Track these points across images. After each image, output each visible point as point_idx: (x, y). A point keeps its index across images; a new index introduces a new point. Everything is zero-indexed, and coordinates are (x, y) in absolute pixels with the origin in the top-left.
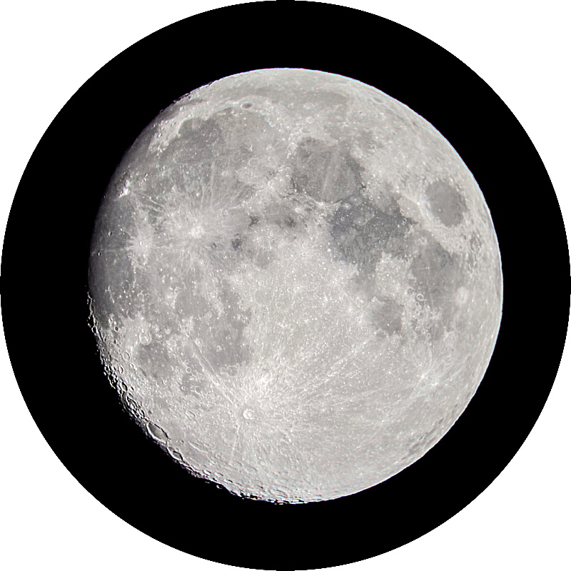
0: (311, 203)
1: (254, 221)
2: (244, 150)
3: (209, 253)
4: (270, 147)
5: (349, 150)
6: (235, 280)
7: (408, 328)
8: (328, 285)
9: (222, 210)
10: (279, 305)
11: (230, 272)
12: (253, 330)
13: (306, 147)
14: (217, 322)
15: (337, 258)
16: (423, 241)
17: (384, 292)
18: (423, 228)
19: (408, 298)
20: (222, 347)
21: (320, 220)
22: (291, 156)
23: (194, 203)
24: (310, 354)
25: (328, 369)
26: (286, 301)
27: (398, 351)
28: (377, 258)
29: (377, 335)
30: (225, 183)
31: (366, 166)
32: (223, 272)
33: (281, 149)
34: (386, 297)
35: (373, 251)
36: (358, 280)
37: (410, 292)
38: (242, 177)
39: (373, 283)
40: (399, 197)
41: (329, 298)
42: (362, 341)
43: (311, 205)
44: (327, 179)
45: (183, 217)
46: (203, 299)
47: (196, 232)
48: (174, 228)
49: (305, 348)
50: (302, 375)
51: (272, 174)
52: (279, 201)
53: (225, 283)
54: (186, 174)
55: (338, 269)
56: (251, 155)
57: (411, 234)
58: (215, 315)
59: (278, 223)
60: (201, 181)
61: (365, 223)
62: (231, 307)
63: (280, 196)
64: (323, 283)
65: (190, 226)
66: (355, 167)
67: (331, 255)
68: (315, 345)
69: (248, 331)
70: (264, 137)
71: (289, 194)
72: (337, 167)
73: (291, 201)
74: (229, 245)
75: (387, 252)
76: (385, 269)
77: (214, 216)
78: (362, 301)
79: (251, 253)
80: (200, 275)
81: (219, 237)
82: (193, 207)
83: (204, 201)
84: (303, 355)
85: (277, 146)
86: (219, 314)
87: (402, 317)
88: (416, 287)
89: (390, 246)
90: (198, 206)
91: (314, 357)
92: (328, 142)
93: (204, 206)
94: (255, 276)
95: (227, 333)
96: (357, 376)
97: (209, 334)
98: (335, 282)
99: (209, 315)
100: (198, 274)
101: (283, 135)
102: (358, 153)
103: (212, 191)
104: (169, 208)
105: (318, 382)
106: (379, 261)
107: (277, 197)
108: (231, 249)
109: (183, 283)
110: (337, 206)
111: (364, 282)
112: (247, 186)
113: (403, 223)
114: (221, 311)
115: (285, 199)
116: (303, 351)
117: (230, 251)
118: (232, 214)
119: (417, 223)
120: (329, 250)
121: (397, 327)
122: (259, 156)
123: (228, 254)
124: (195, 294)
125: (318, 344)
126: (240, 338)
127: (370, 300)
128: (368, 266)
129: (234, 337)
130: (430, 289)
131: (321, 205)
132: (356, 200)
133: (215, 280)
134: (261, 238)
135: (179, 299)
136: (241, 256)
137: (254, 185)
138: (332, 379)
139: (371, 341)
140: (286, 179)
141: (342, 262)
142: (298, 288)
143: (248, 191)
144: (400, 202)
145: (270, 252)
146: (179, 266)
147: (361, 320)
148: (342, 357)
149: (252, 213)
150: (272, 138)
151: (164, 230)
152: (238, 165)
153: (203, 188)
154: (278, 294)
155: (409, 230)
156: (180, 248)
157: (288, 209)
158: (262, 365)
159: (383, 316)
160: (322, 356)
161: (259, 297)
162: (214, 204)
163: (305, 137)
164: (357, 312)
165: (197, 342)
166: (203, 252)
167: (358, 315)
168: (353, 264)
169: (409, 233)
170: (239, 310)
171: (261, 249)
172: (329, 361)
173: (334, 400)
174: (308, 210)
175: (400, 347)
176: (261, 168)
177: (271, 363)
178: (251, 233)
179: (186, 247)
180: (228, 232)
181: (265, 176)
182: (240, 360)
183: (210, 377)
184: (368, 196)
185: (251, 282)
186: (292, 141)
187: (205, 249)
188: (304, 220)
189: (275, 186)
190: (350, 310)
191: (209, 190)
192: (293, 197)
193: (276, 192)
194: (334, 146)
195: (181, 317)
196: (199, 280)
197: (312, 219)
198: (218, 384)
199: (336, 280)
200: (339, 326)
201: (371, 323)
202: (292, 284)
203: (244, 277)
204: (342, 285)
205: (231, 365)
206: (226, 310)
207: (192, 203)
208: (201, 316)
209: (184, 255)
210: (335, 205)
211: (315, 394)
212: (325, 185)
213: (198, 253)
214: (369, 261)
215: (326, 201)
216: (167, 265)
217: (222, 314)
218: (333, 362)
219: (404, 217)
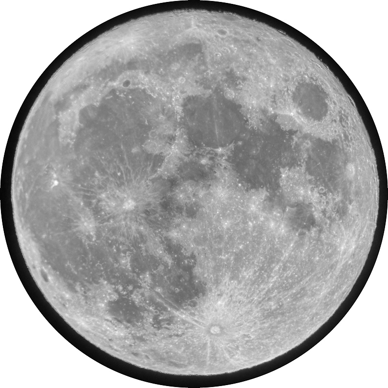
0: (212, 152)
1: (173, 183)
2: (141, 125)
3: (146, 219)
4: (161, 117)
5: (223, 94)
6: (174, 234)
7: (321, 218)
8: (249, 212)
9: (143, 181)
10: (215, 242)
11: (168, 229)
12: (201, 268)
13: (189, 106)
14: (170, 271)
15: (247, 188)
16: (308, 144)
17: (293, 200)
18: (304, 133)
19: (313, 195)
20: (180, 289)
21: (223, 162)
22: (181, 118)
25: (269, 276)
26: (220, 237)
27: (319, 240)
28: (278, 175)
29: (300, 235)
30: (138, 158)
31: (240, 102)
32: (162, 231)
33: (170, 115)
34: (295, 203)
35: (274, 171)
36: (270, 199)
37: (312, 190)
38: (148, 149)
39: (281, 197)
40: (275, 116)
41: (252, 222)
42: (289, 245)
43: (212, 154)
44: (216, 127)
45: (113, 196)
46: (152, 257)
47: (129, 205)
48: (109, 206)
49: (247, 268)
50: (250, 289)
51: (171, 139)
52: (186, 159)
53: (167, 239)
54: (102, 159)
55: (251, 197)
56: (149, 128)
57: (296, 142)
58: (166, 265)
59: (192, 178)
60: (117, 162)
61: (258, 152)
62: (178, 256)
63: (186, 155)
64: (244, 212)
65: (122, 201)
66: (234, 108)
67: (242, 188)
68: (253, 263)
69: (197, 270)
70: (152, 109)
71: (191, 151)
72: (220, 113)
73: (196, 156)
74: (159, 209)
75: (284, 167)
76: (287, 181)
77: (139, 188)
78: (279, 215)
79: (179, 209)
80: (144, 238)
81: (149, 204)
82: (119, 185)
83: (127, 178)
84: (247, 274)
85: (167, 113)
86: (170, 264)
87: (313, 212)
88: (316, 184)
89: (284, 161)
90: (123, 184)
91: (255, 272)
92: (204, 95)
93: (128, 183)
94: (189, 226)
96: (293, 272)
97: (166, 282)
98: (253, 208)
99: (161, 268)
100: (142, 238)
101: (167, 102)
102: (231, 94)
103: (129, 168)
104: (99, 191)
105: (264, 289)
106: (281, 177)
107: (183, 156)
108: (162, 211)
109: (132, 248)
110: (232, 146)
111: (276, 199)
112: (156, 156)
113: (287, 137)
114: (170, 262)
115: (191, 156)
116: (245, 271)
117: (162, 213)
118: (153, 183)
119: (297, 131)
120: (240, 185)
121: (312, 222)
122: (156, 127)
123: (161, 216)
124: (144, 254)
125: (256, 261)
126: (192, 277)
127: (284, 211)
128: (273, 184)
129: (187, 278)
130: (326, 180)
131: (220, 150)
132: (244, 135)
133: (157, 240)
134: (183, 195)
135: (132, 261)
136: (172, 214)
137: (162, 153)
138: (275, 282)
139: (296, 242)
140: (185, 139)
141: (253, 191)
142: (226, 224)
143: (158, 160)
144: (278, 120)
145: (195, 203)
146: (123, 235)
147: (283, 230)
148: (278, 263)
149: (168, 177)
150: (160, 108)
151: (102, 210)
152: (142, 140)
153: (121, 167)
154: (211, 234)
155: (293, 140)
156: (120, 221)
157: (196, 163)
158: (215, 292)
159: (298, 218)
160: (261, 269)
161: (198, 241)
162: (135, 178)
163: (185, 97)
165: (159, 290)
166: (140, 219)
167: (279, 226)
168: (262, 188)
169: (294, 143)
170: (184, 256)
171: (186, 204)
172: (268, 270)
173: (281, 297)
174: (211, 159)
175: (319, 235)
176: (161, 137)
177: (223, 288)
178: (173, 193)
179: (125, 219)
180: (155, 198)
181: (167, 142)
182: (197, 294)
183: (177, 313)
184: (252, 127)
185: (187, 232)
186: (176, 105)
187: (141, 216)
188: (211, 168)
189: (179, 149)
190: (272, 225)
191: (127, 168)
192: (196, 152)
193: (181, 152)
194: (211, 96)
195: (138, 275)
196: (145, 242)
197: (217, 165)
198: (184, 316)
199: (253, 206)
200: (268, 241)
201: (291, 228)
202: (220, 222)
203: (180, 230)
204: (259, 209)
205: (191, 299)
206: (174, 259)
207: (117, 183)
208: (154, 270)
209: (126, 226)
210: (230, 146)
211: (264, 298)
212: (217, 133)
213: (137, 221)
214: (273, 180)
215: (222, 146)
216: (114, 237)
217: (172, 263)
218: (271, 270)
219: (286, 131)
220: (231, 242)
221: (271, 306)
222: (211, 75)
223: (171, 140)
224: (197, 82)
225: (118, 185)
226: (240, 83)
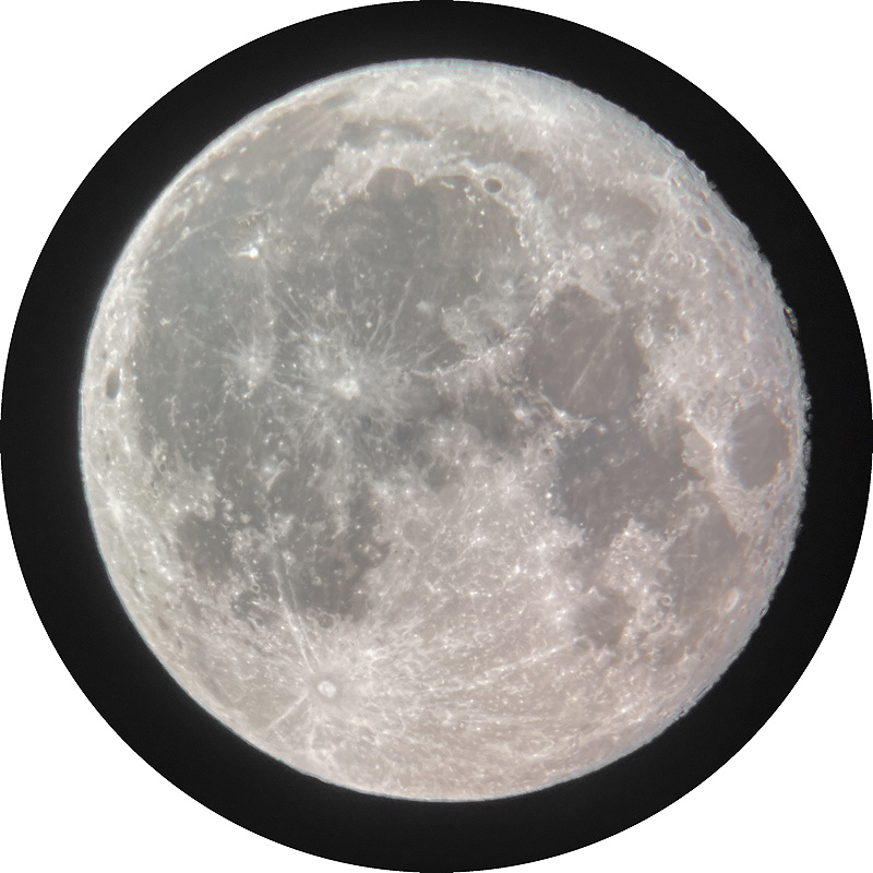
0: (546, 408)
1: (444, 408)
2: (466, 275)
3: (356, 431)
4: (509, 286)
5: (635, 328)
6: (383, 491)
7: (630, 642)
8: (528, 550)
9: (398, 369)
10: (439, 555)
11: (379, 474)
12: (383, 577)
13: (567, 305)
14: (330, 543)
15: (556, 510)
16: (702, 511)
17: (612, 582)
18: (709, 489)
19: (647, 599)
20: (323, 582)
21: (550, 443)
22: (538, 314)
23: (358, 337)
24: (460, 643)
25: (479, 672)
26: (452, 554)
27: (601, 673)
28: (620, 525)
29: (579, 643)
30: (419, 324)
31: (651, 364)
32: (367, 470)
33: (525, 294)
34: (611, 590)
35: (618, 515)
36: (577, 553)
37: (653, 589)
38: (449, 322)
39: (598, 564)
40: (688, 428)
41: (522, 569)
42: (549, 647)
43: (544, 412)
44: (584, 373)
45: (332, 352)
46: (320, 499)
47: (349, 387)
48: (312, 364)
49: (455, 632)
50: (435, 668)
52: (495, 388)
53: (365, 488)
54: (359, 278)
55: (551, 528)
56: (475, 288)
57: (686, 496)
58: (331, 529)
60: (381, 303)
61: (618, 465)
62: (362, 529)
63: (499, 380)
64: (521, 543)
65: (341, 372)
66: (634, 364)
67: (548, 504)
68: (472, 633)
69: (374, 576)
70: (504, 262)
72: (607, 356)
73: (514, 396)
74: (390, 433)
75: (638, 520)
76: (625, 547)
77: (383, 373)
78: (572, 589)
79: (422, 459)
80: (330, 460)
81: (380, 412)
82: (356, 343)
83: (376, 341)
84: (449, 642)
85: (522, 288)
86: (339, 532)
87: (629, 625)
88: (665, 584)
89: (646, 510)
90: (363, 345)
91: (462, 649)
92: (605, 304)
93: (372, 350)
94: (417, 497)
95: (339, 564)
96: (521, 693)
97: (310, 554)
98: (541, 547)
99: (320, 526)
100: (327, 457)
101: (536, 269)
102: (647, 339)
103: (393, 328)
104: (314, 325)
105: (456, 685)
106: (622, 532)
107: (494, 380)
108: (392, 440)
109: (297, 459)
110: (585, 423)
111: (584, 562)
112: (452, 343)
113: (680, 476)
114: (342, 528)
115: (506, 388)
116: (450, 635)
117: (389, 443)
118: (413, 383)
119: (702, 478)
120: (549, 496)
121: (611, 638)
122: (487, 295)
123: (384, 446)
124: (310, 484)
125: (478, 633)
126: (357, 580)
127: (585, 589)
128: (601, 533)
129: (349, 574)
130: (685, 590)
131: (561, 415)
132: (618, 421)
133: (349, 478)
134: (446, 440)
135: (282, 480)
136: (404, 457)
137: (464, 346)
138: (480, 688)
139: (564, 651)
140: (518, 353)
141: (563, 521)
142: (478, 540)
143: (450, 352)
144: (687, 439)
145: (455, 469)
146: (300, 429)
147: (560, 617)
148: (510, 662)
149: (444, 394)
150: (517, 269)
152: (448, 299)
153: (381, 317)
154: (443, 537)
155: (685, 487)
156: (312, 401)
157: (505, 406)
158: (376, 631)
159: (597, 618)
160: (477, 652)
161: (412, 530)
162: (389, 353)
163: (571, 284)
164: (558, 605)
165: (288, 557)
166: (347, 425)
167: (559, 608)
168: (580, 527)
169: (684, 493)
170: (372, 538)
171: (440, 459)
172: (486, 662)
173: (471, 716)
174: (536, 419)
175: (607, 667)
176: (484, 319)
177: (393, 635)
178: (431, 425)
179: (323, 404)
180: (397, 410)
181: (485, 335)
182: (344, 611)
183: (288, 616)
184: (639, 419)
185: (406, 503)
186: (546, 286)
187: (353, 422)
188: (525, 434)
189: (497, 360)
190: (550, 597)
191: (389, 326)
192: (519, 388)
193: (496, 370)
194: (613, 315)
195: (274, 508)
196: (326, 465)
197: (538, 437)
198: (295, 629)
199: (544, 545)
200: (523, 617)
201: (574, 624)
202: (472, 529)
203: (398, 492)
204: (549, 555)
205: (328, 612)
206: (351, 529)
207: (354, 336)
208: (307, 521)
209: (315, 416)
210: (583, 421)
211: (445, 700)
212: (579, 383)
213: (339, 423)
214: (606, 528)
215: (571, 412)
216: (282, 419)
217: (342, 533)
218: (492, 665)
219: (685, 465)
220: (462, 573)
221: (444, 718)
222: (639, 282)
223: (496, 337)
224: (608, 274)
225: (353, 341)
226: (673, 331)
